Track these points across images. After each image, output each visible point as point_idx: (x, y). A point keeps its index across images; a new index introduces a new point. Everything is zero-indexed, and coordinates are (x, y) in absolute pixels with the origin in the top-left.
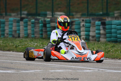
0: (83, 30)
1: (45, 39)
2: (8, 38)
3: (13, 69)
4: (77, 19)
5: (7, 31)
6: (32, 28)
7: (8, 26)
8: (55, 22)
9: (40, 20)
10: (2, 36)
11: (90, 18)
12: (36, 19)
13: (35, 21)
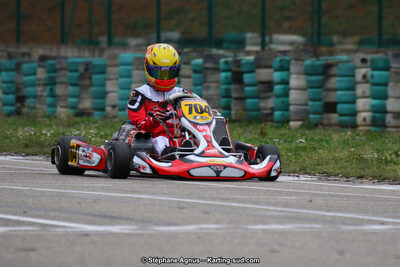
0: (363, 93)
1: (237, 124)
2: (117, 119)
3: (128, 220)
4: (344, 57)
5: (113, 97)
6: (196, 85)
7: (117, 79)
8: (270, 67)
9: (222, 61)
10: (97, 114)
11: (386, 55)
12: (208, 58)
13: (205, 62)
